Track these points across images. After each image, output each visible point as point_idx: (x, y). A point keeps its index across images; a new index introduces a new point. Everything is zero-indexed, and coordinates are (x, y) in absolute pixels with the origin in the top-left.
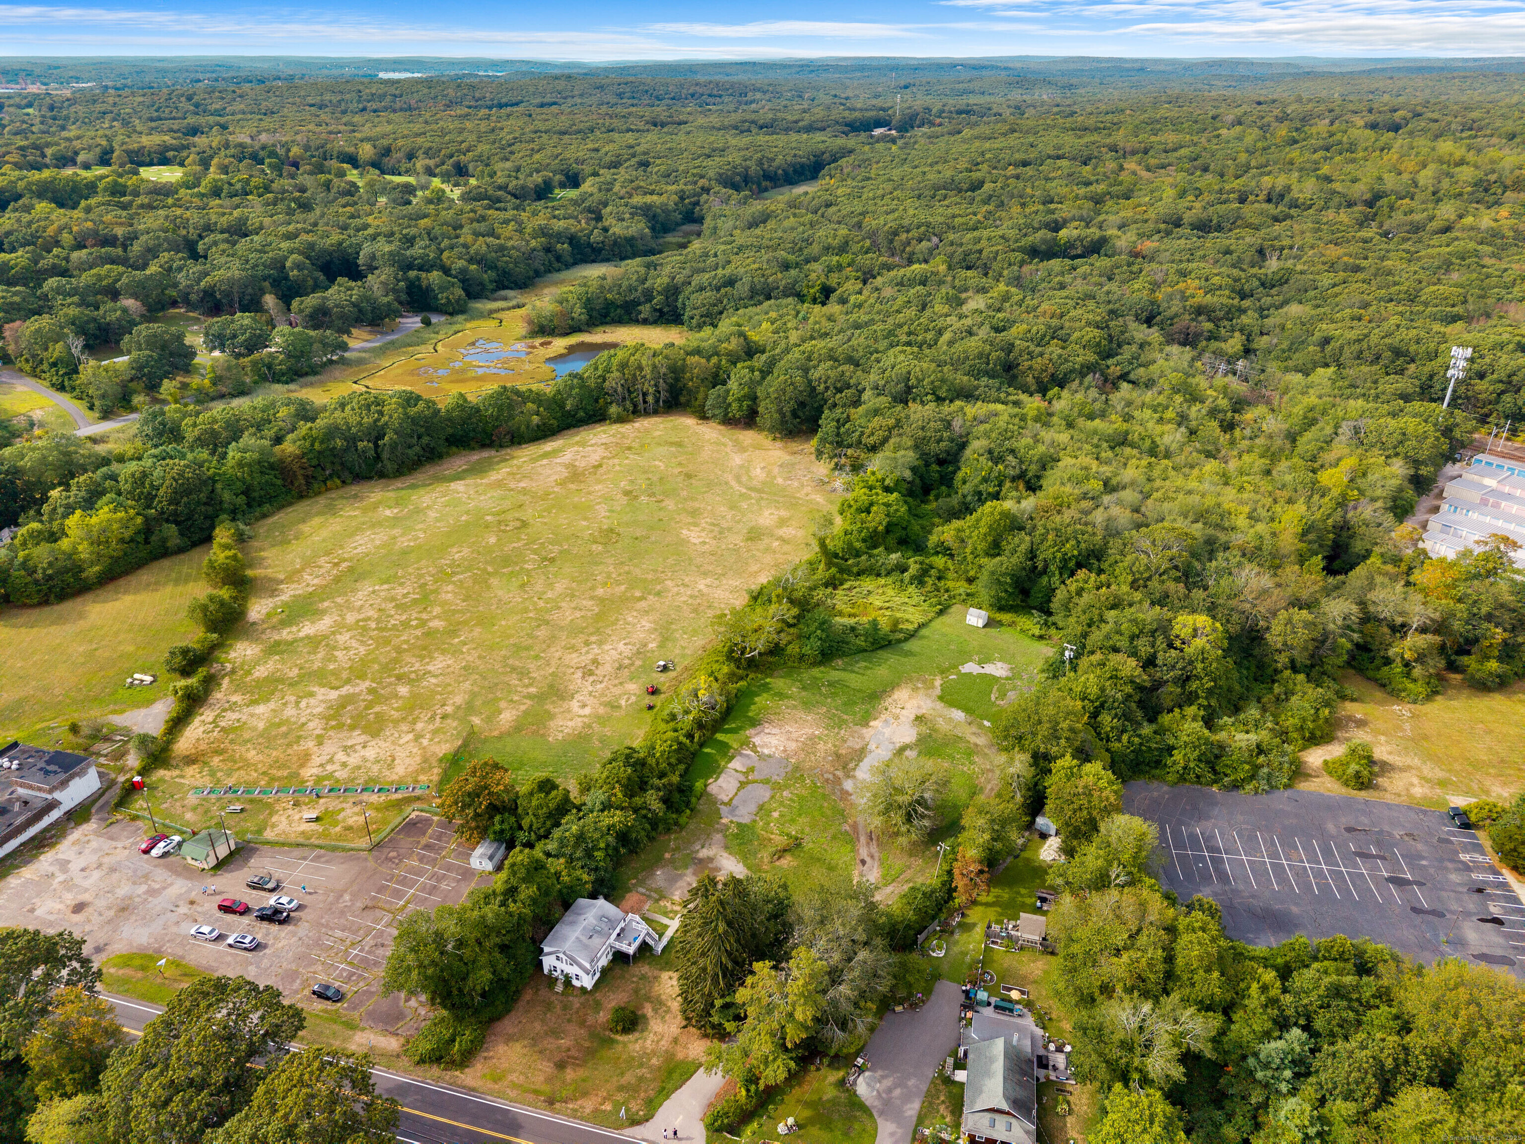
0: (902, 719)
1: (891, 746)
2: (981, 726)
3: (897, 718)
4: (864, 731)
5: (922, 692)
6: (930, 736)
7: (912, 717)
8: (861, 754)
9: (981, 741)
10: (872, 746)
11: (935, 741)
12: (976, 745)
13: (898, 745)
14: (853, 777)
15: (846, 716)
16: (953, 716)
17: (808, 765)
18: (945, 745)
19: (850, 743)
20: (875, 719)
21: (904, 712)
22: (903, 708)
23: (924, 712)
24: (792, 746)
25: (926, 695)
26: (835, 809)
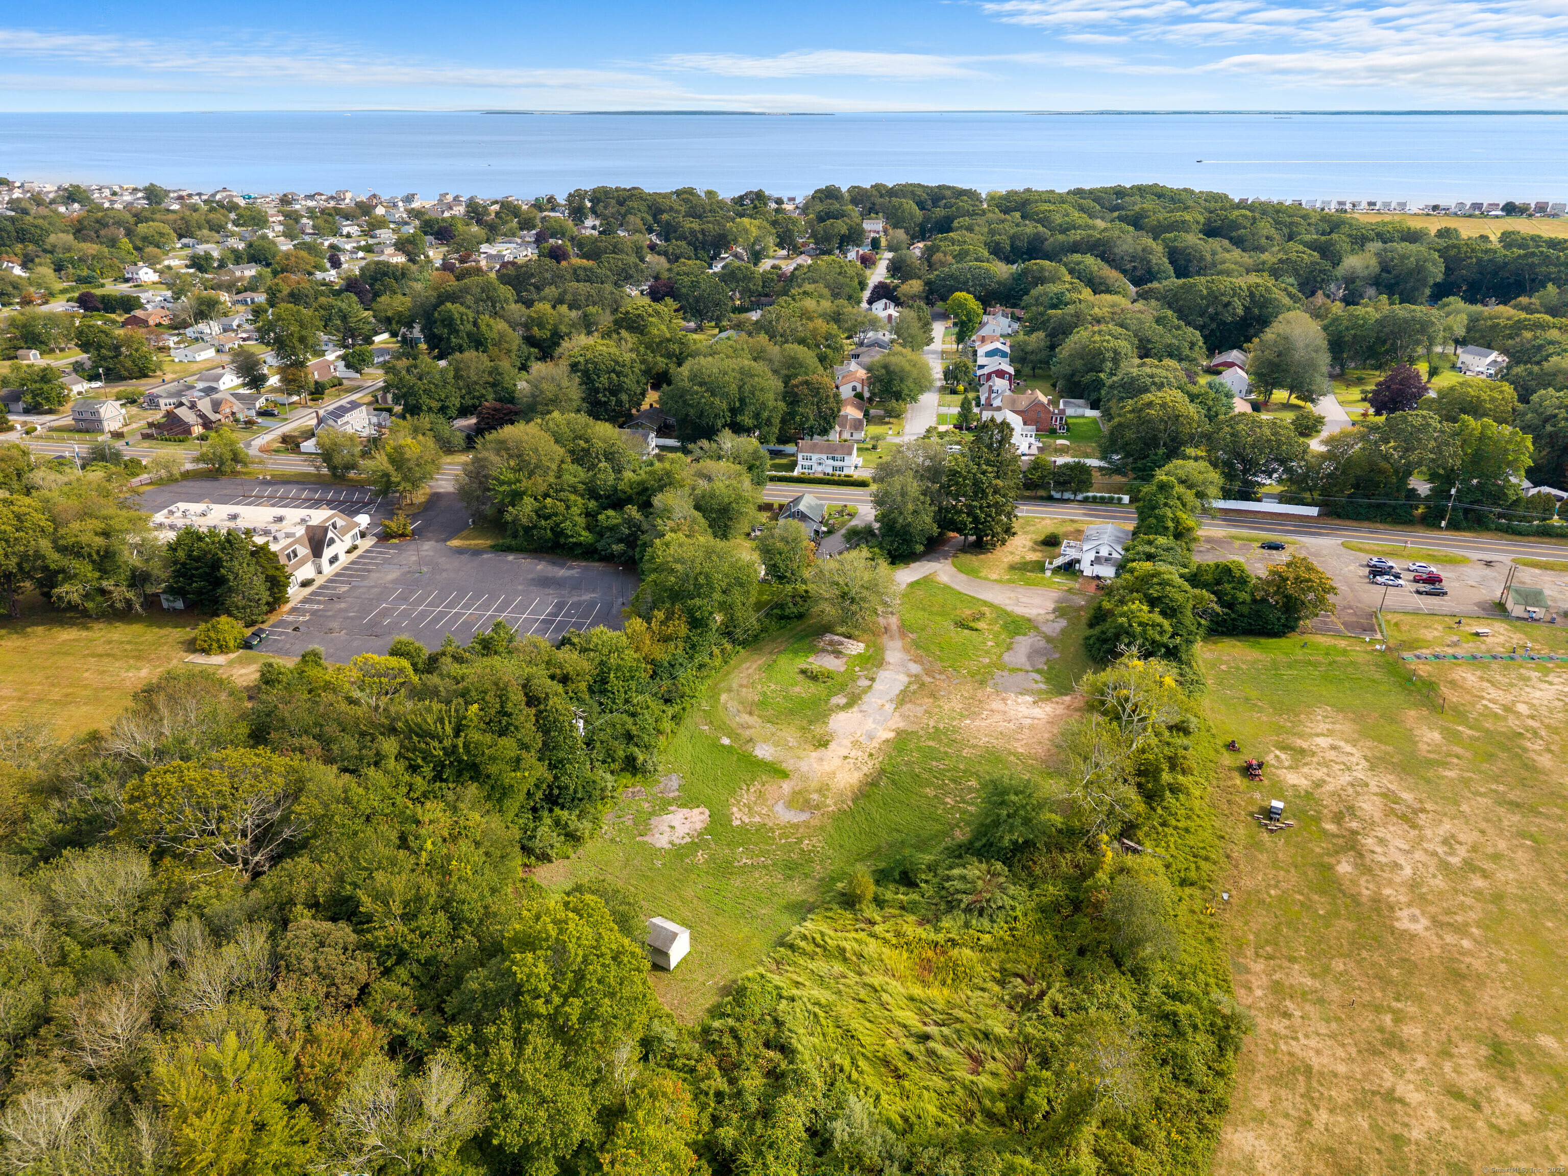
0: (846, 742)
1: (864, 707)
2: (736, 737)
3: (855, 743)
4: (902, 725)
5: (814, 785)
6: (811, 722)
7: (832, 746)
8: (904, 698)
9: (742, 719)
10: (889, 707)
11: (805, 716)
12: (751, 714)
13: (855, 709)
14: (909, 676)
15: (931, 743)
16: (772, 750)
17: (969, 687)
18: (791, 712)
19: (919, 711)
20: (887, 741)
21: (845, 752)
22: (846, 758)
23: (814, 754)
24: (996, 705)
25: (805, 778)
26: (927, 650)
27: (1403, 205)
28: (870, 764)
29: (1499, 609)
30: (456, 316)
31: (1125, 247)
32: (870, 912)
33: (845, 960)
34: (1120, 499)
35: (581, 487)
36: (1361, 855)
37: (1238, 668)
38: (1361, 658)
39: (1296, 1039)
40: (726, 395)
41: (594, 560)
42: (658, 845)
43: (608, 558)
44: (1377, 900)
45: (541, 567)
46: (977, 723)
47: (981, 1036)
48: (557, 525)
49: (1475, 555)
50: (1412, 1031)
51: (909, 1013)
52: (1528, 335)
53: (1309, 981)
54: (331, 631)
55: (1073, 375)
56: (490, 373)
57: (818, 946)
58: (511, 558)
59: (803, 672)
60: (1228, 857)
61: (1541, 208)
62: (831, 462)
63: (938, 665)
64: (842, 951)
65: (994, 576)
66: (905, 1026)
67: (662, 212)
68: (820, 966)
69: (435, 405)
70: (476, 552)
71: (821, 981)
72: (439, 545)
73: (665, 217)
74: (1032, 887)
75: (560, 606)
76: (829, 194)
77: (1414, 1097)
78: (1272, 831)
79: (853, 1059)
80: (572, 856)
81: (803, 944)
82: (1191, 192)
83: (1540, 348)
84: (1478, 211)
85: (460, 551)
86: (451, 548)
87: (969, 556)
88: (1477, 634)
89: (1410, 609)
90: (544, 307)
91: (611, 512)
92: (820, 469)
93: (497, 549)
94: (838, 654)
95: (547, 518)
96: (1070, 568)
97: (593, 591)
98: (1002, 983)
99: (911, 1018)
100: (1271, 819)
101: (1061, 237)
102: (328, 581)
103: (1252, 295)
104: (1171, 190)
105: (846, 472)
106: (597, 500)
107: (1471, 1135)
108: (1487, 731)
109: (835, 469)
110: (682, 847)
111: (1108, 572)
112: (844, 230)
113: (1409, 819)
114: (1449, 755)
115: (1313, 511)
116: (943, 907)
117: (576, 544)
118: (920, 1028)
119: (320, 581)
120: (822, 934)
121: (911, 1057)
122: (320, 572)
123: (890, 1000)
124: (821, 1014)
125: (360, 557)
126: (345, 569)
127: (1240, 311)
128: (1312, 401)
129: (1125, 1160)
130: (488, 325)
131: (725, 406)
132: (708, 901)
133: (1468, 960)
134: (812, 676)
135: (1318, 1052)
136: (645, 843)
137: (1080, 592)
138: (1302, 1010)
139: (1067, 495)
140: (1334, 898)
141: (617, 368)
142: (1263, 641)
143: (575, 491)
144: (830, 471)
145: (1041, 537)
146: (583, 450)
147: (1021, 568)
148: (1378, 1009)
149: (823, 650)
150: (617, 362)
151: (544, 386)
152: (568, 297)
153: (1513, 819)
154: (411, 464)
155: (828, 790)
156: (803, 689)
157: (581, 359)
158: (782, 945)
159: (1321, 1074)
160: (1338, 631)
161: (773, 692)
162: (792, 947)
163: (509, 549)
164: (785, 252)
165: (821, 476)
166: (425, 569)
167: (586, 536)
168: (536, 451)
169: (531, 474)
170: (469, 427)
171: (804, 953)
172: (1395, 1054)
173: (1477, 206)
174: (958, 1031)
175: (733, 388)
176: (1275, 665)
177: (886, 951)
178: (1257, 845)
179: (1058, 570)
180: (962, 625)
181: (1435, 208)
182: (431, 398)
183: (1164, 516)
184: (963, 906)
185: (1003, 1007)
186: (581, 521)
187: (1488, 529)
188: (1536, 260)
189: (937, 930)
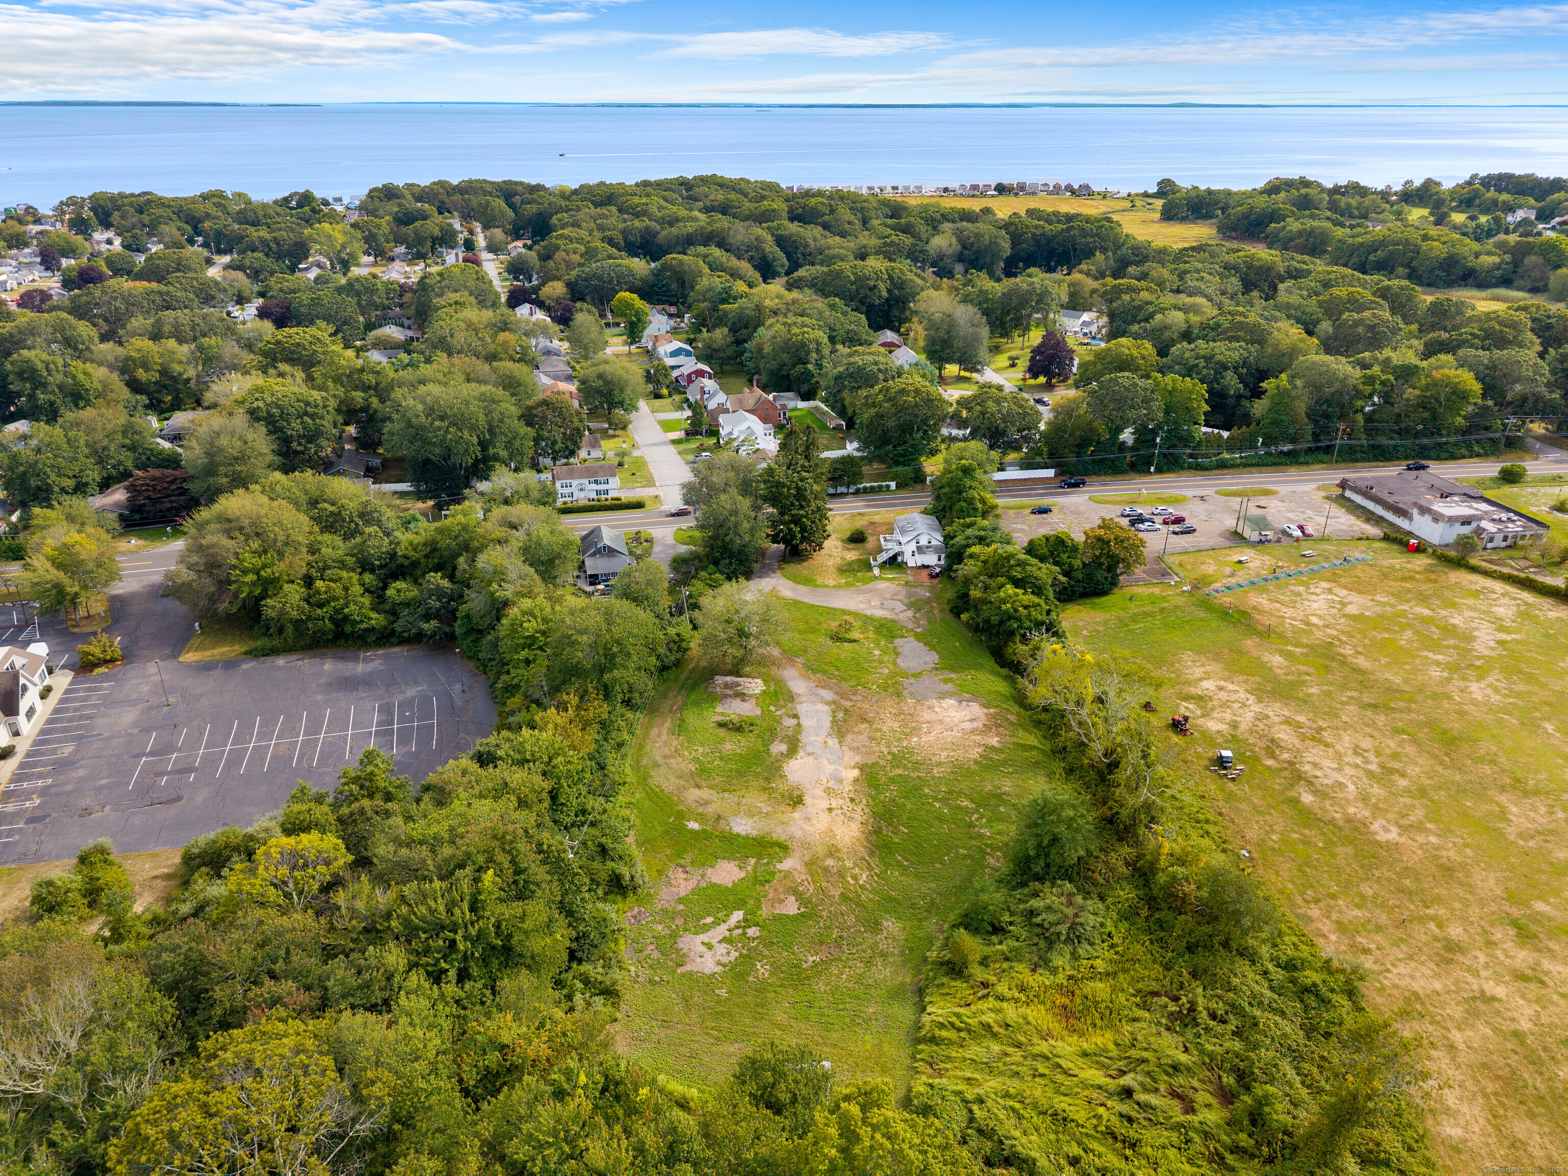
0: (819, 792)
1: (809, 749)
2: (701, 818)
3: (828, 791)
4: (858, 759)
5: (821, 850)
6: (768, 780)
7: (808, 799)
8: (840, 729)
9: (693, 794)
10: (833, 742)
11: (757, 775)
12: (698, 786)
13: (801, 753)
14: (828, 703)
15: (899, 771)
16: (750, 822)
17: (889, 702)
18: (740, 774)
19: (864, 738)
20: (856, 780)
21: (824, 804)
22: (830, 810)
23: (796, 815)
24: (927, 715)
25: (806, 845)
26: (825, 672)
27: (919, 188)
28: (858, 809)
29: (1237, 537)
30: (40, 366)
31: (739, 237)
32: (979, 974)
33: (995, 1035)
34: (888, 487)
35: (350, 560)
36: (1310, 783)
37: (1097, 631)
38: (1180, 601)
39: (1388, 971)
40: (473, 428)
41: (393, 645)
42: (707, 971)
43: (417, 639)
44: (1349, 820)
45: (329, 667)
46: (925, 739)
47: (1171, 1070)
48: (338, 611)
49: (1190, 493)
50: (1455, 931)
51: (1094, 1071)
52: (1126, 297)
53: (1357, 913)
54: (86, 812)
55: (780, 369)
56: (124, 433)
57: (959, 1030)
58: (281, 661)
59: (721, 725)
60: (1220, 814)
61: (1022, 187)
62: (594, 486)
63: (845, 686)
64: (987, 1027)
65: (832, 583)
66: (1100, 1087)
67: (201, 221)
68: (975, 1051)
69: (70, 483)
70: (230, 665)
71: (989, 1068)
72: (169, 664)
73: (207, 224)
74: (1102, 898)
75: (387, 710)
76: (388, 193)
77: (1500, 991)
78: (1233, 779)
79: (1079, 1144)
80: (618, 1015)
81: (944, 1033)
82: (748, 181)
83: (1140, 308)
84: (976, 191)
85: (206, 667)
86: (190, 665)
87: (793, 565)
88: (1240, 562)
89: (1179, 550)
90: (141, 345)
91: (400, 584)
92: (582, 495)
93: (253, 654)
94: (742, 696)
95: (321, 605)
96: (894, 562)
97: (416, 683)
98: (1145, 1006)
99: (1096, 1076)
100: (1225, 768)
101: (674, 230)
102: (35, 743)
103: (891, 277)
104: (731, 180)
105: (612, 494)
106: (372, 571)
107: (1558, 1010)
108: (1307, 646)
109: (598, 492)
110: (733, 965)
111: (931, 559)
112: (437, 232)
113: (1317, 738)
114: (1300, 674)
115: (1050, 473)
116: (1042, 944)
117: (366, 630)
118: (1112, 1084)
119: (23, 746)
120: (958, 1015)
121: (1130, 1120)
122: (16, 734)
123: (1071, 1065)
124: (1018, 1106)
125: (62, 701)
126: (49, 721)
127: (885, 294)
128: (977, 371)
129: (1371, 1146)
130: (85, 374)
131: (475, 440)
132: (808, 1019)
133: (1444, 853)
134: (736, 728)
135: (1412, 977)
136: (691, 973)
137: (918, 584)
138: (1373, 941)
139: (841, 489)
140: (1320, 828)
141: (307, 411)
142: (1097, 600)
143: (343, 565)
144: (593, 495)
145: (848, 535)
146: (332, 514)
147: (846, 569)
148: (1422, 920)
149: (726, 696)
150: (307, 404)
151: (223, 441)
152: (167, 328)
153: (1381, 720)
154: (91, 566)
155: (838, 851)
156: (732, 744)
157: (261, 404)
158: (919, 1041)
159: (1428, 996)
160: (1144, 580)
161: (705, 755)
162: (933, 1040)
163: (274, 652)
164: (372, 259)
165: (586, 502)
166: (172, 700)
167: (377, 619)
168: (280, 523)
169: (281, 555)
170: (117, 504)
171: (950, 1043)
172: (1459, 957)
173: (975, 187)
174: (1148, 1074)
175: (482, 420)
176: (1122, 623)
177: (1023, 1010)
178: (1230, 798)
179: (883, 566)
180: (836, 638)
181: (946, 190)
182: (59, 475)
183: (973, 498)
184: (1063, 938)
185: (1165, 1033)
186: (366, 601)
187: (1182, 468)
188: (1076, 232)
189: (1054, 971)
